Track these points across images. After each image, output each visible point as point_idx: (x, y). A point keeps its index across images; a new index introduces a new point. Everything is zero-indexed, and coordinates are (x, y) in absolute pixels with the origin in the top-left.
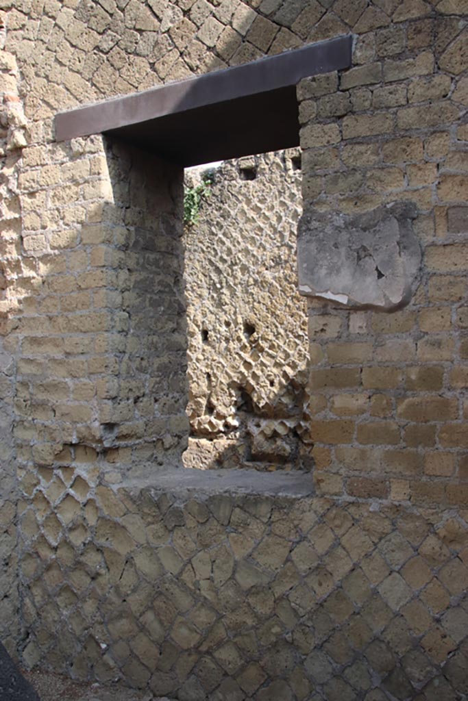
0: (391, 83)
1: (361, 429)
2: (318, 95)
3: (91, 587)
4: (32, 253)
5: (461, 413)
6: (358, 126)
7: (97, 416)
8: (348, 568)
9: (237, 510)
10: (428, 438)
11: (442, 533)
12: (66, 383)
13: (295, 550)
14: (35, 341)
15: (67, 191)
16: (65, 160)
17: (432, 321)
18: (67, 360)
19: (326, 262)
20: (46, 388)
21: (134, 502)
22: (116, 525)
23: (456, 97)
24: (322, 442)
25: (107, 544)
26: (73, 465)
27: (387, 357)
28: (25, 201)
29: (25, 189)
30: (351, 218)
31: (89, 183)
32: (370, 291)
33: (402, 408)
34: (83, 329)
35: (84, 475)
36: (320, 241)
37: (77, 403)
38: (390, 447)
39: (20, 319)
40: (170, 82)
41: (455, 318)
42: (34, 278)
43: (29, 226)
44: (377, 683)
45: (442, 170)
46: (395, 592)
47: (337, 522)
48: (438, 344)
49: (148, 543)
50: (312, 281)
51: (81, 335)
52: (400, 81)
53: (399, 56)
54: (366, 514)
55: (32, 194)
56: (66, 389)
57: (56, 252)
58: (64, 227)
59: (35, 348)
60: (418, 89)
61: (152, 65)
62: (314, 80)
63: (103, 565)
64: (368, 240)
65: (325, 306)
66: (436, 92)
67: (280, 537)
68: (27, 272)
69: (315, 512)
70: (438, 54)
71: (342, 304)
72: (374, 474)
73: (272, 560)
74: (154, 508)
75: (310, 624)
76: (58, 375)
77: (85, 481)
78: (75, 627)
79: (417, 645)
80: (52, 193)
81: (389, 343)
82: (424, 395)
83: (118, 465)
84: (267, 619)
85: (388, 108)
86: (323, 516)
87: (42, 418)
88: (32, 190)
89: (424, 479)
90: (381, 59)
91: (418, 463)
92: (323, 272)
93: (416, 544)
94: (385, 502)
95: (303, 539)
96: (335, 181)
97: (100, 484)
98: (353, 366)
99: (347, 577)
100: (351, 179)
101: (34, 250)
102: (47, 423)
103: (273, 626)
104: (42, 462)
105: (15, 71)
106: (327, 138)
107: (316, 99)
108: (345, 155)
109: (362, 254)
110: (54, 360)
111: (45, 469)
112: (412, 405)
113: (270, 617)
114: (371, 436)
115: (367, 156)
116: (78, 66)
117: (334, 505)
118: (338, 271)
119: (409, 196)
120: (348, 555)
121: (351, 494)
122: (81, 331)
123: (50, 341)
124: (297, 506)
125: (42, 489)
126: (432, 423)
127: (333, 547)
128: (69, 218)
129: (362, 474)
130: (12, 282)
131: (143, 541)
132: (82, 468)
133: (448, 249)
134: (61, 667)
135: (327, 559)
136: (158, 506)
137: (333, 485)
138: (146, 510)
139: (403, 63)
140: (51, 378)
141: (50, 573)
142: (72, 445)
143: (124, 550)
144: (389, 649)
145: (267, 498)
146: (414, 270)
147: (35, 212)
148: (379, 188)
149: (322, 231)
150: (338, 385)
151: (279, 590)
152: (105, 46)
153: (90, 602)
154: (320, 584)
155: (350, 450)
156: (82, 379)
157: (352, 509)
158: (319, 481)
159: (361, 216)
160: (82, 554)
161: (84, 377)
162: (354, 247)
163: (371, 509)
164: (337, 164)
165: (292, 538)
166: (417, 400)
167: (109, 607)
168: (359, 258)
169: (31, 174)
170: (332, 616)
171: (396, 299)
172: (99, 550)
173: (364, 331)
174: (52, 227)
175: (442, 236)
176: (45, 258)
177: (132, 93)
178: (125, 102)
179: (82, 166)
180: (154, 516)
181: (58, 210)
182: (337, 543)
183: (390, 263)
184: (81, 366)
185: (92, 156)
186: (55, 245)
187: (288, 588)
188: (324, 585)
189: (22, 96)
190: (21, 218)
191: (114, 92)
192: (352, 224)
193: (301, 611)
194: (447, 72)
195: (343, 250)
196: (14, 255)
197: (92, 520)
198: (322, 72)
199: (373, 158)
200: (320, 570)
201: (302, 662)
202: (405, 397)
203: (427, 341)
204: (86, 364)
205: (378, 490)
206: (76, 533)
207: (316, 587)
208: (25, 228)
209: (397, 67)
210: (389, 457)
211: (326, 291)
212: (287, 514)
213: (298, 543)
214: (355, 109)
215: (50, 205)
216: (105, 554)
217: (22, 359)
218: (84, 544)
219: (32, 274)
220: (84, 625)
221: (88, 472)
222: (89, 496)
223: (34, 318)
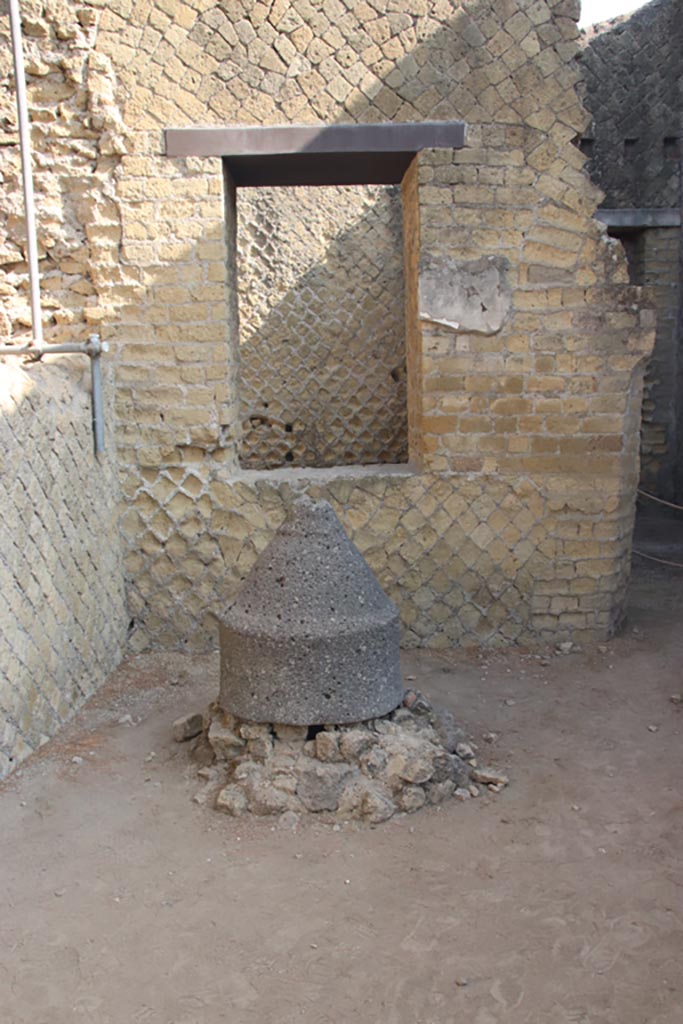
0: (493, 167)
1: (463, 422)
2: (436, 163)
3: (206, 572)
4: (137, 263)
5: (534, 409)
6: (468, 195)
7: (215, 418)
8: (448, 525)
9: (356, 490)
10: (510, 427)
11: (518, 491)
12: (179, 389)
13: (406, 516)
14: (139, 349)
15: (180, 205)
16: (178, 175)
17: (515, 345)
18: (179, 368)
19: (442, 296)
20: (152, 394)
21: (253, 493)
22: (232, 515)
23: (538, 187)
24: (431, 432)
25: (223, 532)
26: (183, 464)
27: (484, 369)
28: (126, 209)
29: (126, 197)
30: (460, 264)
31: (206, 202)
32: (476, 321)
33: (493, 406)
34: (200, 339)
35: (197, 473)
36: (438, 279)
37: (192, 407)
38: (484, 434)
39: (116, 327)
40: (297, 124)
41: (532, 343)
42: (137, 287)
43: (132, 235)
44: (468, 599)
45: (527, 237)
46: (481, 537)
47: (441, 492)
48: (520, 361)
49: (267, 526)
50: (431, 309)
51: (197, 345)
52: (499, 167)
53: (498, 148)
54: (464, 484)
55: (134, 204)
56: (178, 395)
57: (167, 264)
58: (176, 240)
59: (137, 355)
60: (512, 176)
61: (279, 105)
62: (434, 151)
63: (219, 551)
64: (476, 282)
65: (437, 330)
66: (525, 181)
67: (392, 508)
68: (128, 281)
69: (424, 486)
70: (527, 154)
71: (453, 328)
72: (471, 454)
73: (384, 527)
74: (275, 497)
75: (417, 569)
76: (169, 381)
77: (197, 479)
78: (191, 609)
79: (497, 569)
80: (161, 206)
81: (486, 360)
82: (510, 396)
83: (224, 463)
84: (381, 572)
85: (490, 185)
86: (430, 488)
87: (146, 423)
88: (135, 200)
89: (507, 455)
90: (487, 147)
91: (503, 445)
92: (440, 303)
93: (498, 501)
94: (479, 474)
95: (412, 507)
96: (448, 233)
97: (214, 480)
98: (458, 376)
99: (447, 531)
100: (460, 234)
101: (139, 259)
102: (154, 427)
103: (386, 576)
104: (149, 464)
105: (111, 73)
106: (442, 199)
107: (434, 166)
108: (456, 214)
109: (471, 292)
110: (163, 367)
111: (150, 471)
112: (499, 404)
113: (384, 569)
114: (469, 426)
115: (472, 218)
116: (192, 86)
117: (441, 479)
118: (452, 303)
119: (502, 252)
120: (448, 514)
121: (454, 470)
122: (197, 341)
123: (157, 348)
124: (408, 482)
125: (147, 490)
126: (514, 416)
127: (437, 510)
128: (182, 232)
129: (463, 455)
130: (106, 289)
131: (262, 525)
132: (193, 466)
133: (528, 294)
134: (174, 645)
135: (432, 520)
136: (280, 494)
137: (440, 465)
138: (267, 498)
139: (502, 154)
140: (160, 385)
141: (158, 566)
142: (183, 447)
143: (241, 535)
144: (477, 575)
145: (383, 479)
146: (507, 308)
147: (140, 222)
148: (480, 244)
149: (441, 271)
150: (446, 390)
151: (391, 549)
152: (225, 74)
153: (204, 585)
154: (425, 539)
155: (454, 437)
156: (197, 385)
157: (454, 481)
158: (429, 462)
159: (468, 263)
160: (196, 544)
161: (200, 382)
162: (465, 286)
163: (469, 479)
164: (449, 221)
165: (402, 507)
166: (505, 400)
167: (226, 586)
168: (469, 295)
169: (133, 183)
170: (436, 560)
171: (495, 328)
172: (214, 539)
173: (468, 349)
174: (161, 239)
175: (525, 285)
176: (152, 269)
177: (257, 126)
178: (250, 133)
179: (199, 186)
180: (275, 503)
181: (168, 223)
182: (440, 507)
183: (491, 300)
184: (197, 372)
185: (210, 177)
186: (166, 257)
187: (399, 545)
188: (428, 539)
189: (118, 101)
190: (121, 226)
191: (236, 119)
192: (463, 269)
193: (410, 561)
194: (533, 168)
195: (457, 288)
196: (111, 262)
197: (206, 513)
198: (440, 146)
199: (478, 221)
200: (427, 529)
201: (410, 598)
202: (496, 398)
203: (513, 359)
204: (202, 372)
205: (474, 465)
206: (188, 526)
207: (422, 542)
208: (127, 237)
209: (497, 156)
210: (484, 442)
211: (442, 318)
212: (399, 490)
213: (407, 511)
214: (466, 180)
215: (158, 216)
216: (220, 542)
217: (122, 366)
218: (199, 535)
219: (134, 282)
220: (201, 605)
221: (199, 470)
222: (202, 492)
223: (137, 327)
